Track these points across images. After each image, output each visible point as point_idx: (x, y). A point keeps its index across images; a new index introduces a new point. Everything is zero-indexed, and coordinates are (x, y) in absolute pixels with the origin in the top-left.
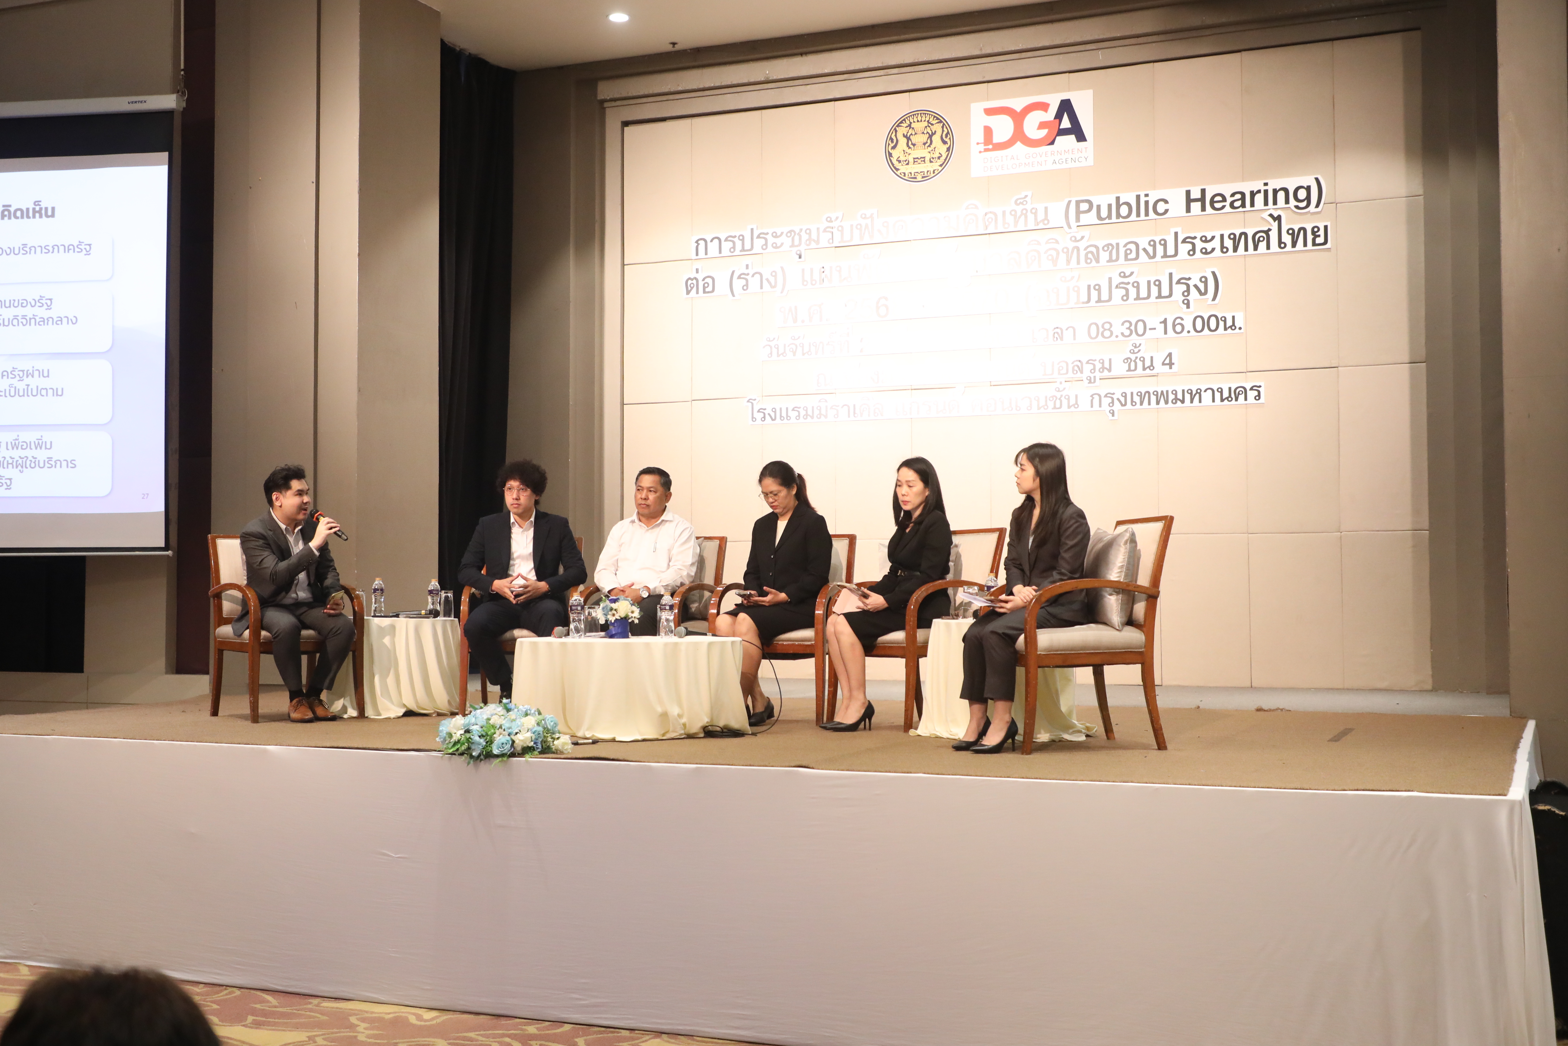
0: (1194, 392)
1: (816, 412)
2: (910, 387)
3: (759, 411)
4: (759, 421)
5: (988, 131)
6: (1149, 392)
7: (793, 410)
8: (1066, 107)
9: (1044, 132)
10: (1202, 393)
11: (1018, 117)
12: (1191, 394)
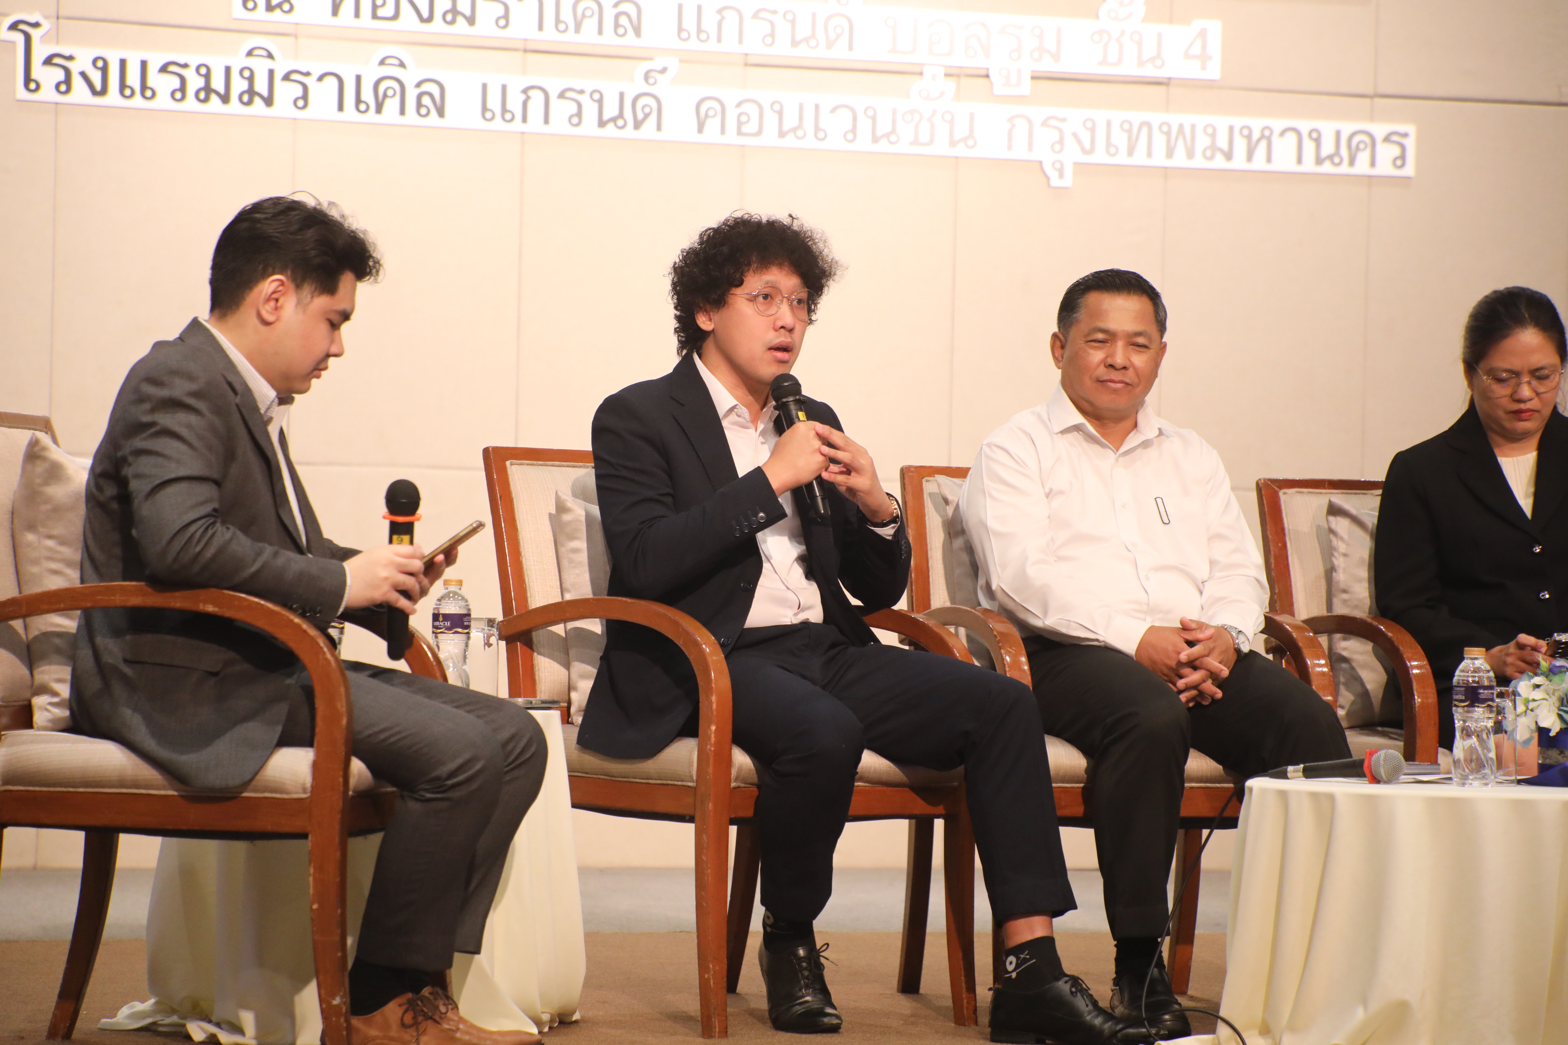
0: (1256, 135)
1: (239, 85)
2: (520, 45)
3: (48, 61)
4: (47, 93)
6: (1149, 125)
7: (164, 69)
10: (1275, 139)
12: (1249, 137)
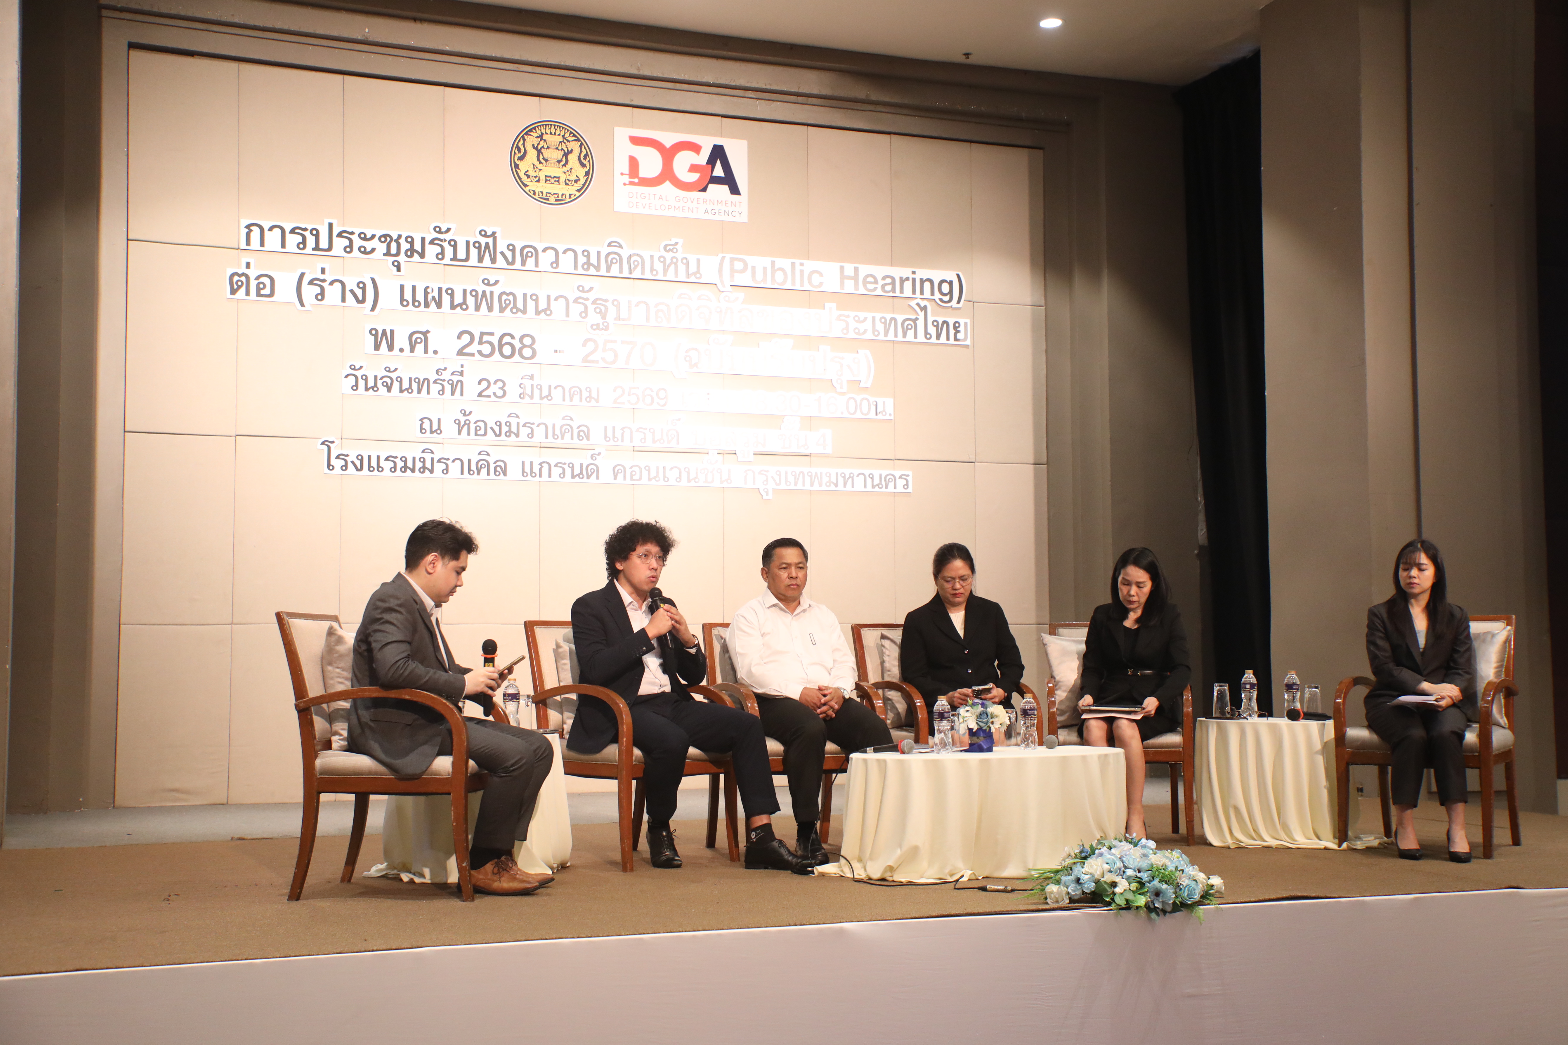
0: (847, 476)
1: (419, 465)
2: (538, 445)
3: (338, 457)
4: (337, 470)
5: (634, 163)
6: (803, 473)
7: (387, 459)
8: (718, 153)
9: (694, 177)
10: (855, 477)
11: (668, 154)
12: (844, 477)
